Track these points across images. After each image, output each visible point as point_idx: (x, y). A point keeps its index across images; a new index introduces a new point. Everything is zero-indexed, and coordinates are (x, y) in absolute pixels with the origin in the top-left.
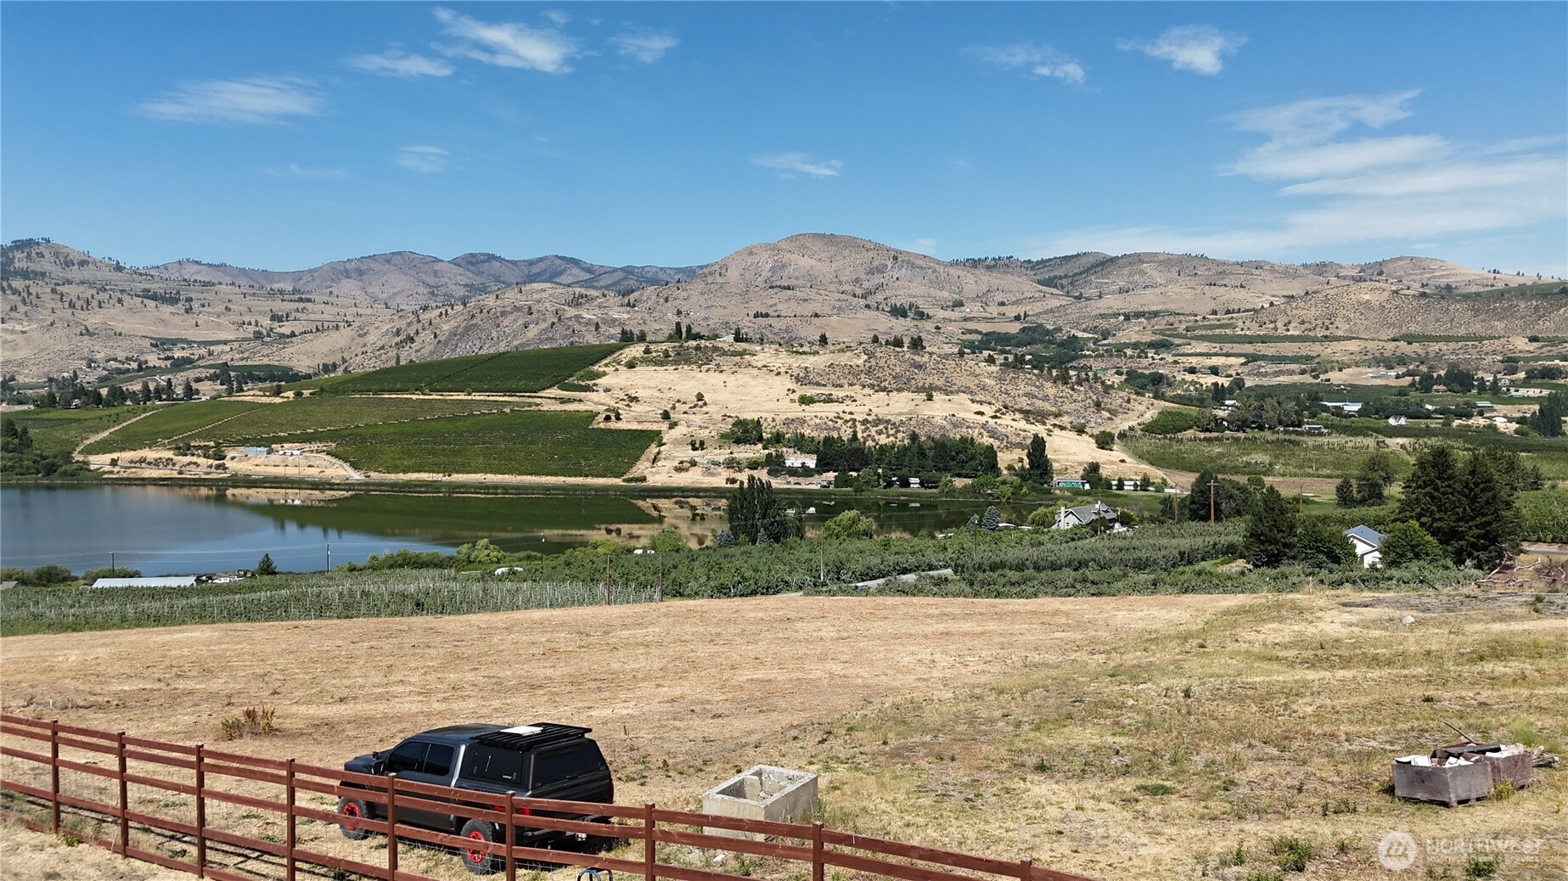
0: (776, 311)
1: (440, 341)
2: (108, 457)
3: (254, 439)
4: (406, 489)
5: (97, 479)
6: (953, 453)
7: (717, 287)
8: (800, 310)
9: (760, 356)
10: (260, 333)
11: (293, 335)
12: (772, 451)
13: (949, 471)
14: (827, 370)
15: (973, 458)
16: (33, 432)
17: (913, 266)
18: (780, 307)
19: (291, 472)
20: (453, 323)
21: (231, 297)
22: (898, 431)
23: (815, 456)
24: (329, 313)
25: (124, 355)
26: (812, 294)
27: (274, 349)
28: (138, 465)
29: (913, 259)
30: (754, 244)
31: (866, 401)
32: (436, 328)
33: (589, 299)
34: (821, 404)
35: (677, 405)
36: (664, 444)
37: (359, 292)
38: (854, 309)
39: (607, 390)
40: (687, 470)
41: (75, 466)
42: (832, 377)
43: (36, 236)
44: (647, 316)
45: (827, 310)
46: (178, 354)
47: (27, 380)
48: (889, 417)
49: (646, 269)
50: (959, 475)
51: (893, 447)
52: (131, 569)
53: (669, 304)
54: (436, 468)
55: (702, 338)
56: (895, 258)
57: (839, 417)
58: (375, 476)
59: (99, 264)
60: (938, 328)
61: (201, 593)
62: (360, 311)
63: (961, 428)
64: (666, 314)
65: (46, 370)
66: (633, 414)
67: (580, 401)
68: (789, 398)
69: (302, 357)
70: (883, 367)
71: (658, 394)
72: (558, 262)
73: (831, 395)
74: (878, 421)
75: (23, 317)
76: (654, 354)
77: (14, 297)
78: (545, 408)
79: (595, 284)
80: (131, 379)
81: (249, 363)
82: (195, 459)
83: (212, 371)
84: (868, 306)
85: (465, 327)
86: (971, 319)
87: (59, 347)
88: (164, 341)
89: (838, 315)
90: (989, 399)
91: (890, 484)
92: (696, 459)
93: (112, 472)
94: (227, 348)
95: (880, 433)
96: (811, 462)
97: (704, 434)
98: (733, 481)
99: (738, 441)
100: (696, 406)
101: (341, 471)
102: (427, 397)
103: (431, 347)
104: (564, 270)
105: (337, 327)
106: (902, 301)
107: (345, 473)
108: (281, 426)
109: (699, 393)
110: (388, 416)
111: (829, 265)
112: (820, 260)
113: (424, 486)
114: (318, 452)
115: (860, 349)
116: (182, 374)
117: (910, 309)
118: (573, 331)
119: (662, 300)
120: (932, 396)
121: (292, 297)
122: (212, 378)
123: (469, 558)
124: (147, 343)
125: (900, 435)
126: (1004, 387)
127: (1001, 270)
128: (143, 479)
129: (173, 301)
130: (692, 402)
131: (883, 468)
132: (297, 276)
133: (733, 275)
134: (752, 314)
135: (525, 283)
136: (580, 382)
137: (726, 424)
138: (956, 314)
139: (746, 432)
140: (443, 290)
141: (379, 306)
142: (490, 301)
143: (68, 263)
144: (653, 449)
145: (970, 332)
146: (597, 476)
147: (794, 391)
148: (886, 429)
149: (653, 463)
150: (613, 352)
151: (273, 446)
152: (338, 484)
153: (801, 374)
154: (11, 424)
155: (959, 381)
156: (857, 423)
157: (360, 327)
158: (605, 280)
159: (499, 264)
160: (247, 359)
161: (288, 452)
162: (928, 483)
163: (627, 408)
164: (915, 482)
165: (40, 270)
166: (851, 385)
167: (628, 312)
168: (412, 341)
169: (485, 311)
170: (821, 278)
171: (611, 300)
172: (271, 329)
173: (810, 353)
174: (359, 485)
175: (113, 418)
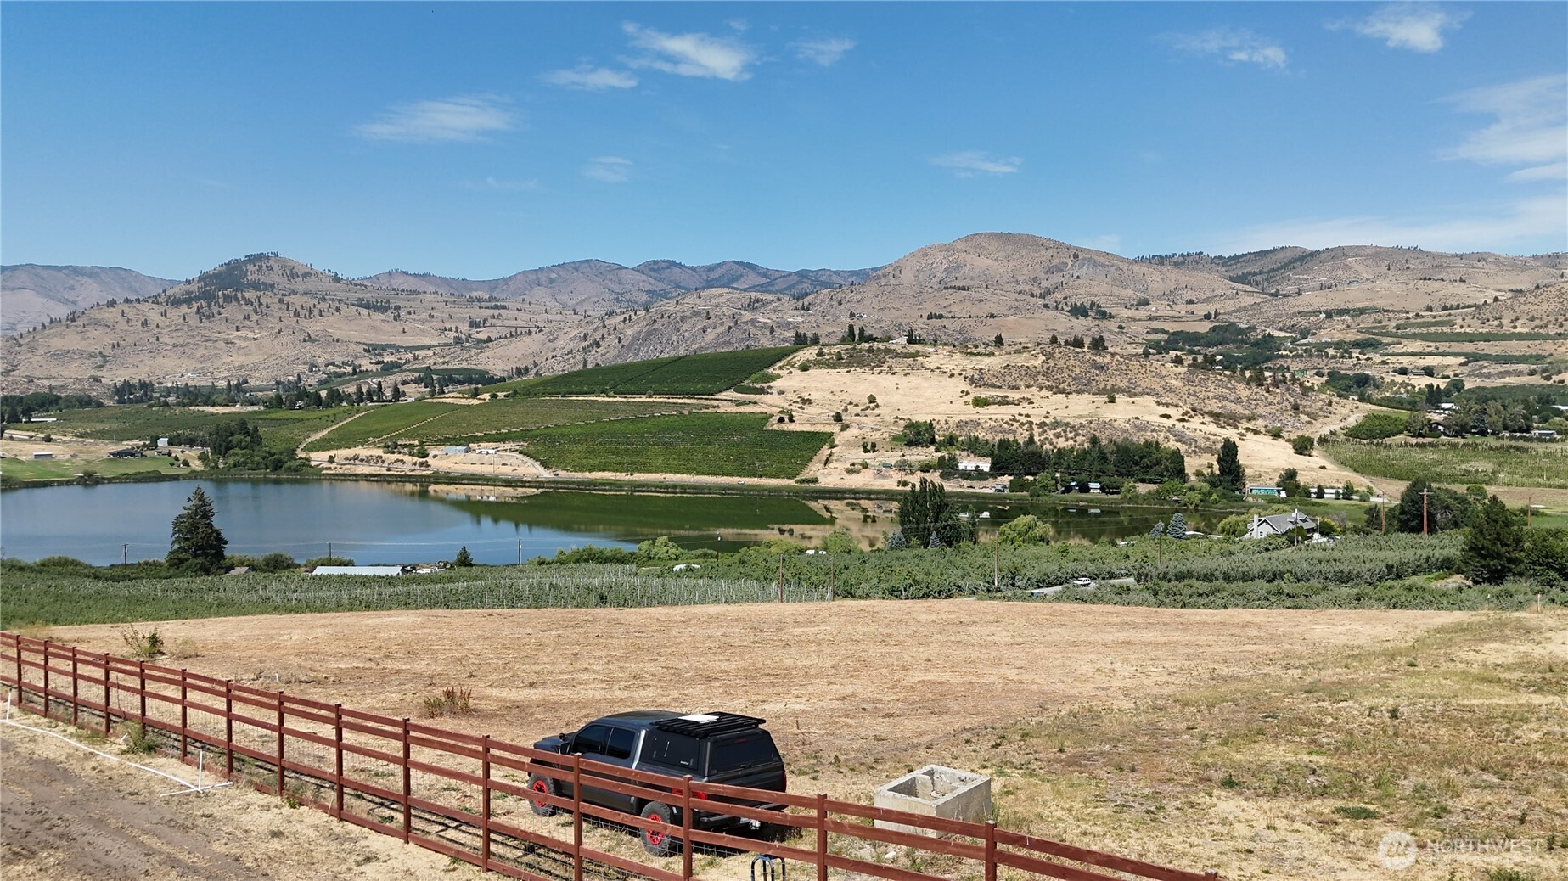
0: (950, 312)
1: (624, 346)
2: (326, 455)
3: (454, 438)
4: (592, 487)
5: (316, 475)
6: (1137, 458)
7: (891, 289)
8: (974, 311)
9: (934, 357)
10: (460, 339)
11: (489, 340)
12: (945, 453)
13: (1132, 476)
14: (1003, 371)
15: (1158, 463)
16: (262, 431)
17: (1095, 264)
18: (954, 308)
19: (487, 470)
20: (636, 328)
21: (434, 305)
22: (1078, 435)
23: (989, 460)
24: (522, 320)
25: (341, 359)
26: (988, 294)
27: (473, 353)
28: (352, 462)
29: (1096, 258)
30: (929, 244)
31: (1044, 403)
32: (621, 333)
33: (765, 303)
34: (997, 406)
35: (849, 407)
36: (836, 446)
37: (549, 299)
38: (1030, 308)
39: (781, 393)
40: (859, 472)
41: (299, 462)
42: (1008, 378)
43: (266, 251)
44: (820, 320)
45: (1003, 310)
46: (387, 359)
47: (258, 383)
48: (1068, 420)
49: (820, 273)
50: (1143, 481)
51: (1072, 451)
52: (345, 558)
53: (842, 307)
54: (619, 467)
55: (874, 340)
56: (1076, 256)
57: (1014, 420)
58: (563, 474)
59: (320, 276)
60: (1121, 327)
61: (407, 582)
62: (550, 317)
63: (1146, 431)
64: (839, 317)
65: (274, 374)
66: (806, 416)
67: (755, 403)
68: (962, 400)
69: (496, 362)
70: (1062, 369)
71: (831, 396)
72: (735, 267)
73: (1007, 397)
74: (1056, 425)
75: (255, 325)
76: (827, 357)
77: (247, 307)
78: (721, 410)
79: (771, 288)
80: (346, 383)
81: (450, 367)
82: (401, 457)
83: (417, 374)
84: (1046, 306)
85: (647, 332)
86: (1156, 318)
87: (285, 353)
88: (375, 347)
89: (1015, 315)
90: (1175, 401)
91: (1068, 489)
92: (868, 461)
93: (330, 468)
94: (430, 353)
95: (1058, 436)
96: (985, 465)
97: (875, 436)
98: (905, 484)
99: (910, 444)
100: (867, 408)
101: (531, 469)
102: (611, 399)
103: (616, 352)
105: (529, 333)
106: (1083, 300)
107: (536, 471)
108: (478, 427)
109: (871, 396)
110: (576, 417)
111: (1006, 264)
112: (996, 260)
113: (608, 484)
114: (511, 451)
115: (1038, 349)
116: (391, 377)
117: (1091, 308)
118: (749, 335)
119: (835, 303)
120: (1114, 398)
121: (488, 304)
122: (417, 381)
123: (649, 554)
124: (360, 348)
125: (1079, 439)
126: (1192, 388)
127: (1190, 267)
128: (356, 475)
129: (384, 309)
130: (863, 404)
131: (1062, 473)
132: (492, 285)
133: (907, 276)
134: (925, 315)
135: (703, 289)
136: (755, 385)
137: (898, 426)
138: (1142, 313)
139: (918, 434)
140: (628, 296)
141: (568, 313)
142: (671, 306)
143: (294, 275)
144: (825, 451)
145: (1156, 331)
146: (770, 477)
147: (968, 393)
148: (1065, 432)
149: (825, 464)
150: (787, 355)
151: (471, 445)
152: (529, 482)
153: (976, 376)
154: (244, 423)
155: (1143, 382)
156: (1034, 426)
157: (550, 332)
158: (780, 285)
159: (678, 270)
160: (448, 363)
161: (485, 451)
162: (1109, 488)
163: (800, 410)
164: (1094, 486)
165: (269, 281)
166: (1028, 386)
167: (803, 316)
168: (598, 345)
169: (666, 316)
170: (998, 278)
171: (786, 304)
172: (470, 335)
173: (985, 355)
174: (548, 483)
175: (331, 418)
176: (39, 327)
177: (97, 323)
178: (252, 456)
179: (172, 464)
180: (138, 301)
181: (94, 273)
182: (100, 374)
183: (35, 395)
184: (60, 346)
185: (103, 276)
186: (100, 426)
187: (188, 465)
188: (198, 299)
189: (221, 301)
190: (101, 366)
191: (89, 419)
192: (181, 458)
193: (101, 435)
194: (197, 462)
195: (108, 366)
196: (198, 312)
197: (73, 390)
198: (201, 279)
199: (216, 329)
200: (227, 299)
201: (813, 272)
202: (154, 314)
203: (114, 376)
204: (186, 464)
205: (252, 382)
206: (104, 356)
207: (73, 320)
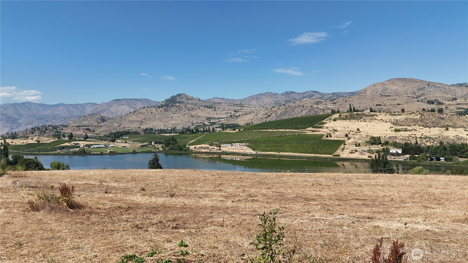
0: (384, 103)
1: (277, 116)
2: (193, 147)
3: (228, 142)
4: (267, 156)
5: (191, 152)
6: (458, 149)
7: (363, 97)
8: (392, 103)
9: (379, 116)
10: (231, 115)
11: (239, 115)
12: (385, 147)
13: (457, 155)
14: (405, 120)
16: (178, 140)
17: (436, 87)
18: (385, 102)
19: (237, 151)
20: (281, 111)
21: (225, 106)
22: (435, 141)
23: (401, 149)
24: (249, 110)
25: (200, 122)
26: (397, 97)
27: (235, 119)
28: (201, 148)
29: (436, 85)
30: (376, 82)
31: (421, 130)
32: (277, 112)
33: (321, 102)
34: (403, 132)
35: (350, 132)
36: (346, 145)
37: (256, 104)
38: (413, 102)
39: (327, 128)
40: (354, 153)
41: (186, 149)
42: (407, 122)
43: (182, 93)
44: (339, 107)
45: (402, 102)
46: (212, 121)
47: (179, 128)
48: (430, 136)
49: (339, 93)
50: (461, 157)
51: (433, 146)
53: (347, 103)
54: (275, 151)
55: (359, 111)
56: (429, 85)
57: (410, 136)
58: (259, 152)
59: (195, 99)
60: (447, 107)
62: (256, 109)
63: (461, 140)
64: (346, 106)
65: (183, 126)
66: (335, 135)
67: (318, 131)
68: (390, 130)
69: (241, 121)
70: (427, 119)
71: (344, 129)
72: (312, 92)
73: (407, 129)
74: (426, 138)
75: (178, 113)
76: (342, 117)
77: (176, 108)
78: (307, 133)
80: (201, 128)
81: (229, 123)
82: (214, 147)
83: (220, 125)
84: (418, 101)
85: (285, 112)
86: (460, 104)
87: (186, 120)
88: (209, 118)
89: (407, 104)
91: (432, 160)
92: (357, 150)
93: (195, 150)
94: (223, 119)
95: (427, 141)
96: (400, 151)
97: (360, 141)
98: (371, 157)
99: (372, 144)
101: (249, 151)
102: (273, 130)
103: (275, 118)
104: (314, 95)
105: (250, 113)
106: (432, 98)
107: (251, 151)
108: (235, 139)
109: (358, 129)
110: (263, 136)
111: (403, 88)
112: (400, 87)
113: (272, 156)
114: (244, 146)
115: (418, 113)
116: (213, 126)
117: (435, 101)
118: (316, 112)
119: (344, 102)
120: (448, 129)
121: (240, 106)
122: (219, 127)
124: (205, 119)
125: (435, 143)
128: (201, 152)
129: (211, 108)
130: (355, 131)
131: (429, 154)
132: (241, 100)
133: (368, 93)
134: (375, 105)
135: (302, 99)
136: (318, 126)
137: (367, 138)
138: (454, 102)
139: (375, 141)
140: (279, 102)
141: (262, 107)
142: (292, 104)
143: (189, 99)
144: (342, 146)
146: (324, 154)
147: (392, 128)
148: (429, 140)
149: (342, 150)
150: (329, 116)
151: (233, 144)
152: (249, 155)
153: (395, 122)
154: (173, 138)
155: (459, 124)
156: (417, 138)
157: (256, 113)
158: (326, 97)
159: (294, 94)
160: (228, 122)
161: (236, 146)
162: (448, 159)
163: (334, 133)
164: (442, 159)
165: (182, 101)
166: (415, 125)
167: (334, 106)
168: (270, 116)
169: (290, 107)
170: (400, 92)
171: (328, 103)
172: (234, 114)
173: (398, 115)
174: (254, 155)
175: (196, 137)
176: (127, 114)
177: (140, 113)
178: (175, 147)
179: (155, 149)
180: (150, 107)
181: (140, 100)
182: (141, 126)
183: (125, 131)
184: (131, 119)
185: (143, 101)
186: (138, 139)
187: (159, 149)
188: (165, 106)
189: (170, 106)
190: (141, 124)
191: (136, 137)
192: (157, 147)
193: (139, 141)
194: (161, 148)
195: (143, 124)
196: (164, 110)
197: (134, 130)
198: (165, 101)
199: (169, 114)
200: (172, 106)
201: (337, 93)
202: (154, 110)
203: (144, 127)
204: (158, 149)
205: (177, 128)
206: (142, 122)
207: (135, 112)
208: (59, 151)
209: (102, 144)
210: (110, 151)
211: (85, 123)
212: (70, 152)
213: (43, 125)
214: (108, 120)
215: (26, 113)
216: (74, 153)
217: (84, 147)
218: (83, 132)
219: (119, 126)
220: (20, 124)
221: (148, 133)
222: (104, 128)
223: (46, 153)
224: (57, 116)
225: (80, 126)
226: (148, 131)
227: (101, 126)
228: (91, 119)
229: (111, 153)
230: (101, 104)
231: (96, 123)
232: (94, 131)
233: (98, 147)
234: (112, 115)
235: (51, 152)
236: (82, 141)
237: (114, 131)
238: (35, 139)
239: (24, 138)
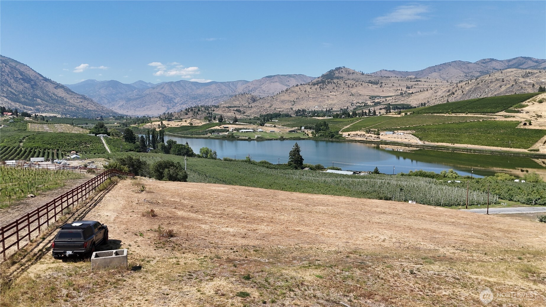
1: (464, 94)
2: (347, 133)
3: (390, 129)
4: (437, 148)
5: (343, 140)
10: (402, 93)
11: (413, 93)
16: (330, 125)
19: (399, 140)
20: (470, 87)
21: (394, 81)
24: (426, 85)
25: (361, 101)
27: (406, 98)
28: (355, 136)
32: (463, 89)
33: (533, 74)
37: (438, 77)
39: (527, 112)
41: (339, 135)
43: (341, 66)
46: (376, 101)
54: (449, 141)
58: (427, 143)
59: (357, 73)
62: (437, 84)
65: (340, 106)
67: (514, 117)
69: (414, 101)
72: (522, 59)
75: (336, 91)
77: (333, 85)
78: (497, 120)
79: (539, 67)
80: (360, 109)
82: (371, 135)
83: (385, 106)
85: (475, 88)
87: (344, 99)
88: (373, 97)
93: (348, 138)
94: (391, 98)
101: (416, 141)
102: (450, 115)
103: (461, 96)
105: (428, 90)
108: (398, 125)
110: (435, 122)
113: (444, 148)
114: (409, 134)
121: (414, 80)
124: (368, 97)
128: (356, 140)
129: (377, 84)
132: (417, 73)
136: (515, 109)
140: (471, 74)
141: (444, 82)
143: (349, 74)
146: (516, 148)
150: (533, 97)
151: (395, 131)
152: (413, 145)
154: (325, 122)
157: (436, 89)
158: (542, 65)
159: (495, 62)
160: (396, 102)
161: (399, 134)
163: (535, 120)
165: (341, 76)
169: (484, 82)
172: (406, 91)
174: (420, 146)
175: (352, 121)
176: (279, 93)
177: (293, 92)
178: (326, 133)
179: (304, 135)
180: (304, 84)
181: (294, 76)
182: (293, 107)
183: (275, 113)
184: (283, 99)
186: (288, 123)
188: (320, 83)
189: (327, 83)
190: (293, 105)
191: (286, 121)
192: (307, 133)
193: (288, 126)
194: (311, 134)
195: (295, 105)
196: (320, 87)
198: (322, 76)
199: (325, 92)
200: (329, 83)
202: (308, 88)
203: (296, 108)
204: (308, 135)
205: (334, 109)
206: (294, 102)
207: (287, 91)
208: (209, 135)
209: (251, 127)
210: (257, 137)
211: (236, 103)
212: (220, 136)
213: (196, 106)
214: (259, 100)
215: (180, 92)
216: (223, 137)
217: (233, 131)
218: (233, 114)
219: (270, 107)
220: (176, 104)
221: (300, 115)
222: (255, 109)
223: (197, 136)
224: (209, 96)
225: (230, 107)
226: (301, 113)
227: (251, 107)
228: (242, 98)
229: (260, 139)
230: (252, 82)
231: (247, 104)
232: (244, 113)
233: (246, 132)
234: (263, 94)
235: (202, 136)
236: (231, 124)
237: (265, 113)
238: (189, 121)
239: (178, 121)
